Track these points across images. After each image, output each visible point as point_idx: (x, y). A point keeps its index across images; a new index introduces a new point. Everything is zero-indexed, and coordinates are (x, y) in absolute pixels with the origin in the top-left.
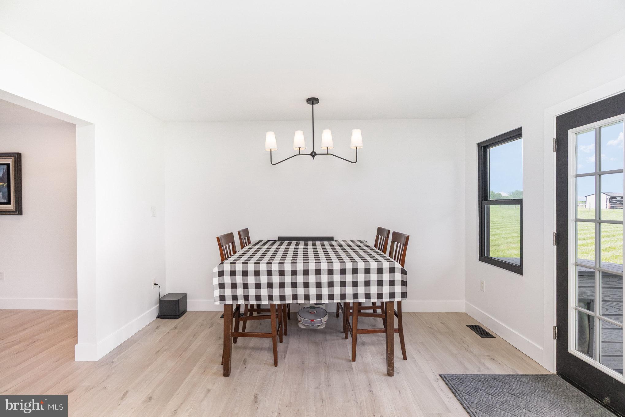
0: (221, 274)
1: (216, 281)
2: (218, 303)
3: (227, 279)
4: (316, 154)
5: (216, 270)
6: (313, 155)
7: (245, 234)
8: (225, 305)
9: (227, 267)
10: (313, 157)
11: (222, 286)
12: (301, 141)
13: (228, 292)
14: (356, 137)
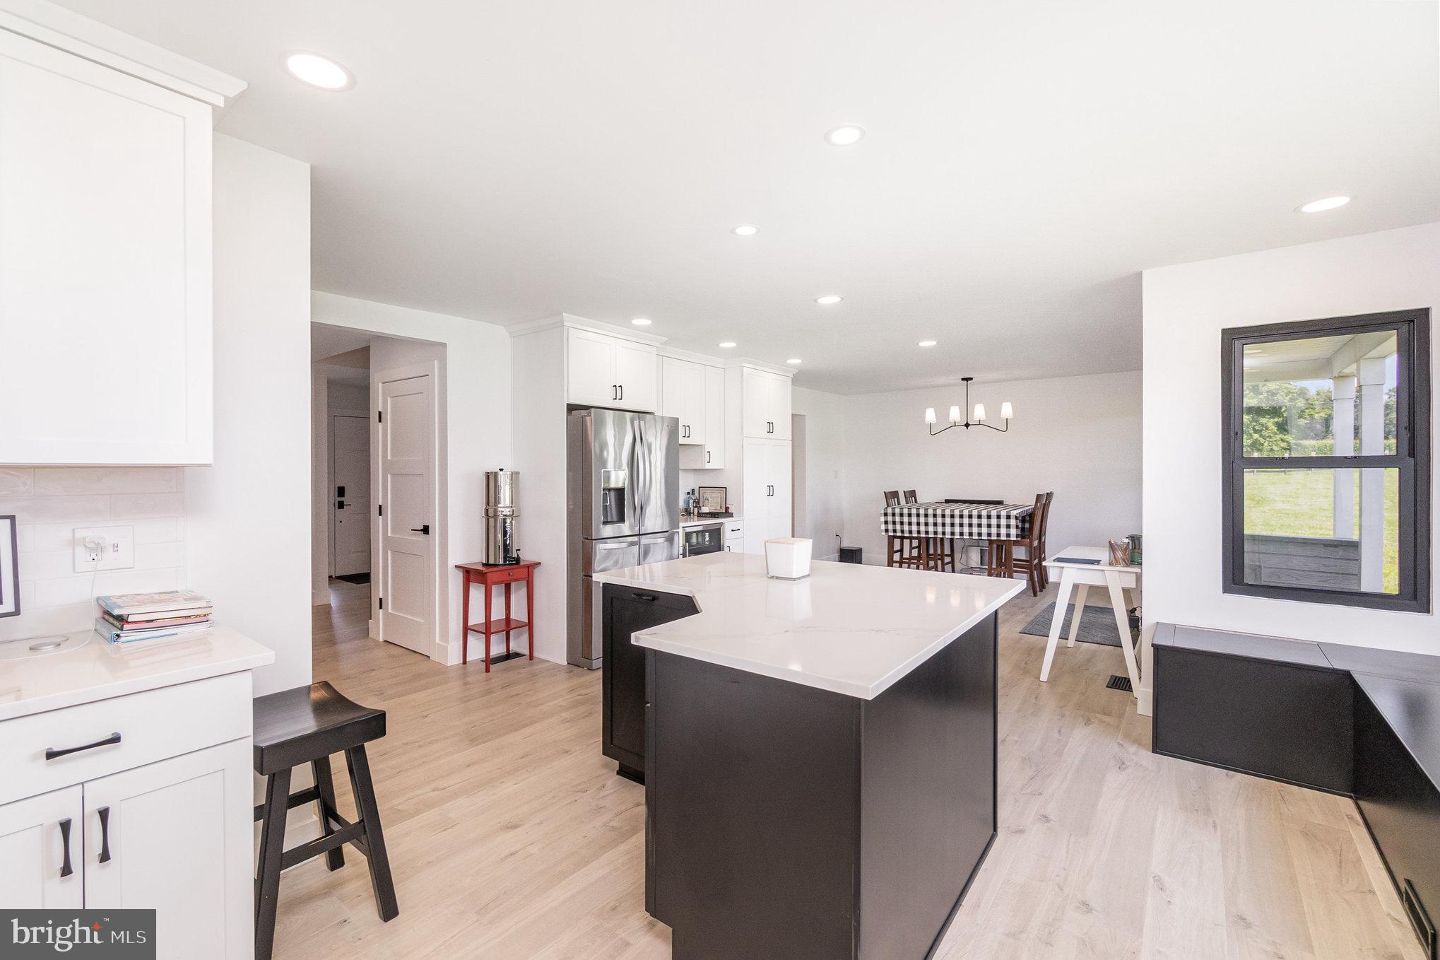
0: (886, 514)
1: (883, 519)
2: (884, 533)
3: (890, 518)
4: (969, 425)
5: (883, 512)
6: (967, 425)
7: (911, 494)
8: (889, 536)
9: (890, 511)
10: (967, 427)
11: (886, 522)
12: (955, 414)
13: (890, 527)
14: (1007, 410)
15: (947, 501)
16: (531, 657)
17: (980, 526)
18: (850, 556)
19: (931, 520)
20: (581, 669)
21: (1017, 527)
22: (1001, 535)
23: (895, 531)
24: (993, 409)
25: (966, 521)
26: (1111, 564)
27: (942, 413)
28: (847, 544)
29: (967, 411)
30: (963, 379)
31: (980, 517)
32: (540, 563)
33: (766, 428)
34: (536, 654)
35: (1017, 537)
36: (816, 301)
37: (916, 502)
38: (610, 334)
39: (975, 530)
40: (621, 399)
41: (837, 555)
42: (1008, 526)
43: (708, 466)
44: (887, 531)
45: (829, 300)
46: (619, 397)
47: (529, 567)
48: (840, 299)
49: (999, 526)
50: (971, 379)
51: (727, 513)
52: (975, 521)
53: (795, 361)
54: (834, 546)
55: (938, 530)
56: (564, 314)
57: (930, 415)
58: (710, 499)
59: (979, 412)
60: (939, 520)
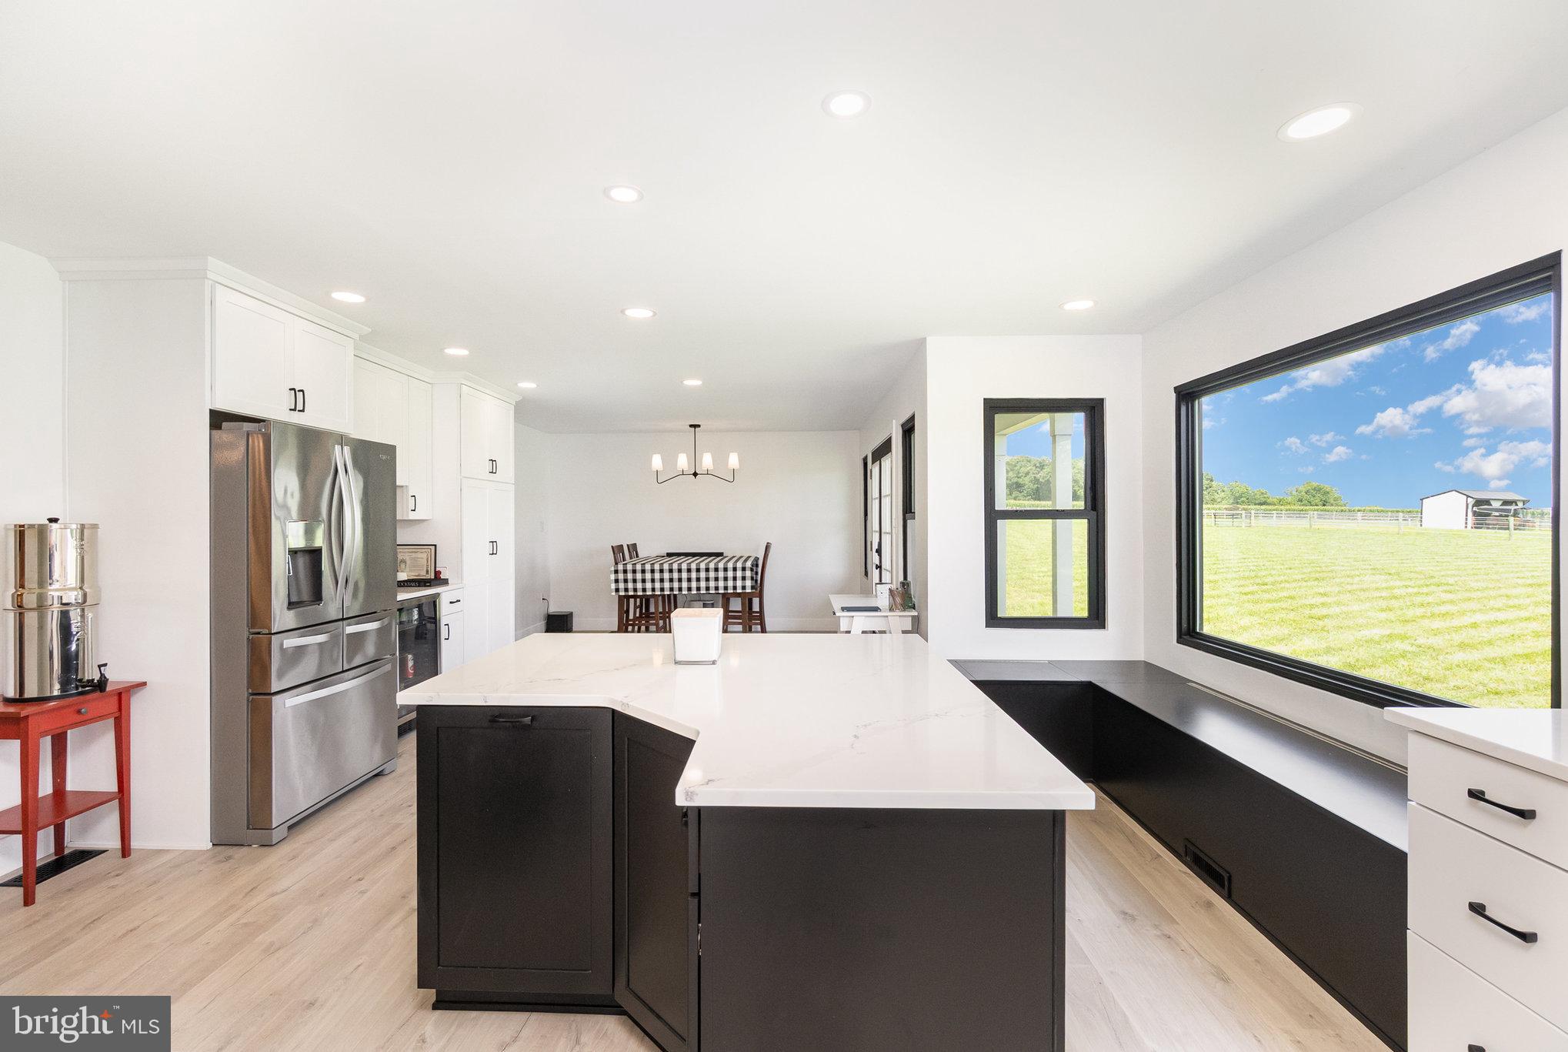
0: (616, 572)
1: (613, 577)
2: (614, 594)
3: (621, 576)
4: (698, 474)
5: (613, 569)
6: (695, 474)
7: (633, 548)
8: (620, 596)
9: (620, 567)
10: (696, 477)
11: (617, 581)
12: (683, 462)
13: (621, 586)
14: (733, 460)
15: (669, 555)
16: (125, 851)
17: (717, 579)
18: (559, 623)
19: (666, 576)
20: (245, 849)
21: (752, 578)
22: (738, 588)
23: (626, 590)
24: (720, 459)
25: (703, 575)
26: (891, 610)
27: (669, 460)
28: (554, 609)
29: (695, 458)
30: (691, 426)
31: (716, 570)
32: (144, 684)
33: (488, 466)
34: (135, 844)
35: (752, 589)
36: (623, 312)
37: (637, 556)
38: (281, 305)
39: (712, 584)
40: (303, 411)
41: (542, 624)
42: (744, 578)
43: (412, 516)
44: (617, 590)
45: (639, 313)
46: (300, 407)
47: (120, 694)
48: (651, 314)
49: (735, 579)
50: (699, 426)
51: (438, 580)
52: (712, 574)
53: (527, 385)
54: (539, 612)
55: (674, 586)
56: (209, 257)
57: (657, 462)
58: (408, 562)
59: (707, 461)
60: (676, 575)
